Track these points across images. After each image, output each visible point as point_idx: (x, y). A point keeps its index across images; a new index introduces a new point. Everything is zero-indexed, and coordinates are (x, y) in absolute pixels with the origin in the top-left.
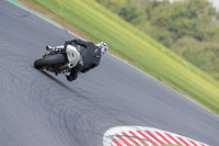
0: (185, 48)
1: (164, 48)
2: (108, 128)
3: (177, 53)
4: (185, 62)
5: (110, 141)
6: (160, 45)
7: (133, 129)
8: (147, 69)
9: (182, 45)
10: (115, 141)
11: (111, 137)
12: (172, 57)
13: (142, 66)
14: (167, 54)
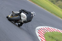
0: (59, 4)
1: (53, 4)
2: (37, 27)
3: (57, 5)
4: (59, 8)
5: (37, 30)
6: (52, 3)
7: (44, 27)
8: (48, 10)
9: (58, 3)
10: (39, 30)
11: (38, 29)
12: (55, 7)
13: (47, 9)
14: (54, 6)
